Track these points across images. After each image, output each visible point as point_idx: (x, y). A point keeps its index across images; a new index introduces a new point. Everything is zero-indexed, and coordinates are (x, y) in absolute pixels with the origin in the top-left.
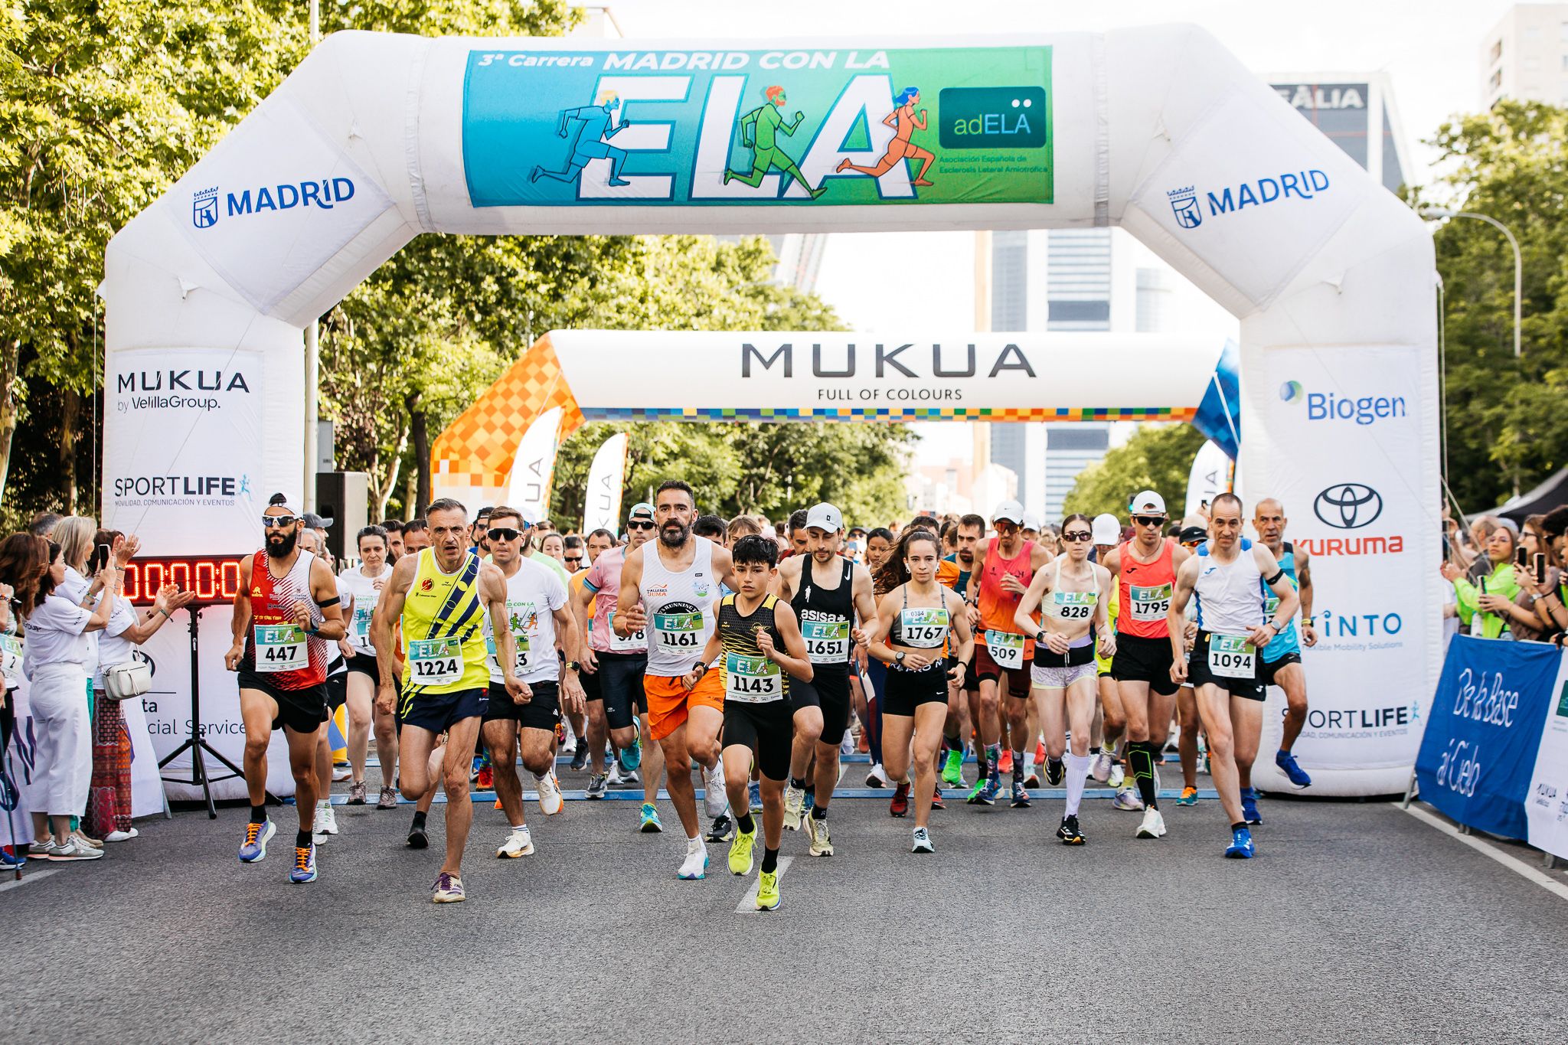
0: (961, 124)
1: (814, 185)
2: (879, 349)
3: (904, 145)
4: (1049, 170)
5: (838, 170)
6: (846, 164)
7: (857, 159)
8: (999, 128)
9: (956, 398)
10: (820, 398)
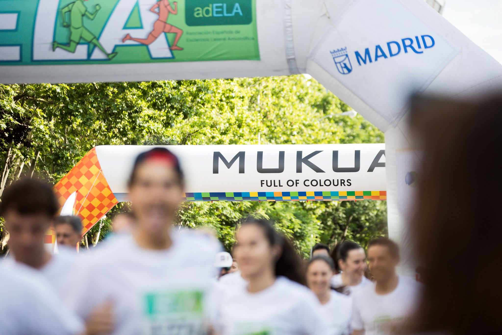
0: (198, 10)
1: (109, 51)
2: (299, 154)
3: (162, 24)
4: (255, 39)
5: (123, 40)
6: (127, 37)
7: (135, 34)
8: (222, 12)
9: (348, 185)
10: (262, 186)
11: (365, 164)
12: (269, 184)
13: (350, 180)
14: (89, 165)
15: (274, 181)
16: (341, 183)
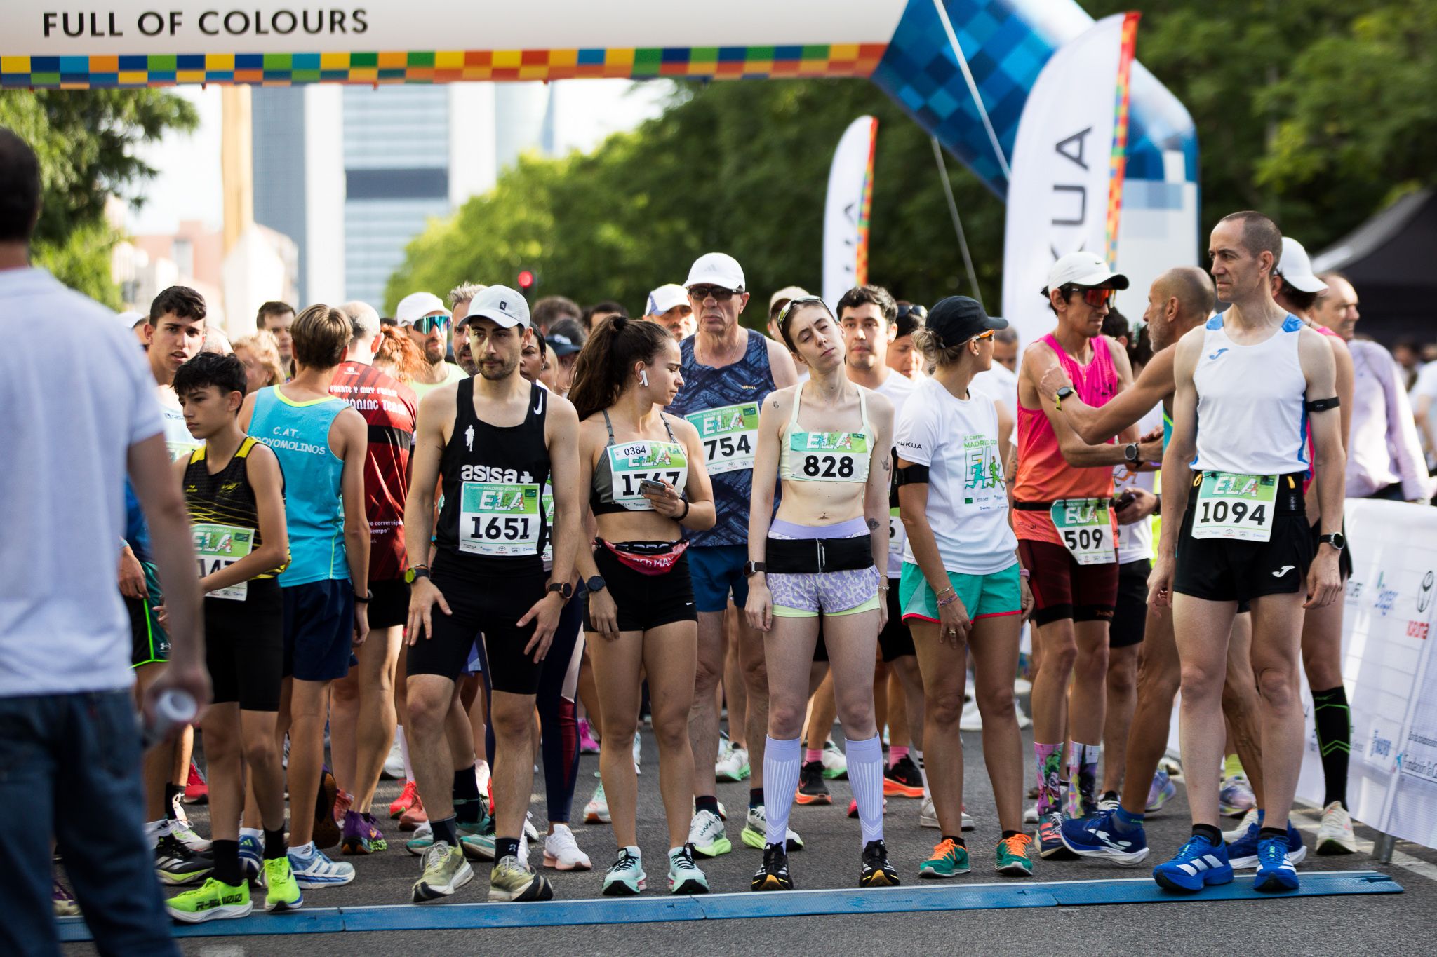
9: (355, 30)
10: (47, 33)
12: (74, 28)
13: (364, 12)
15: (93, 16)
16: (333, 23)
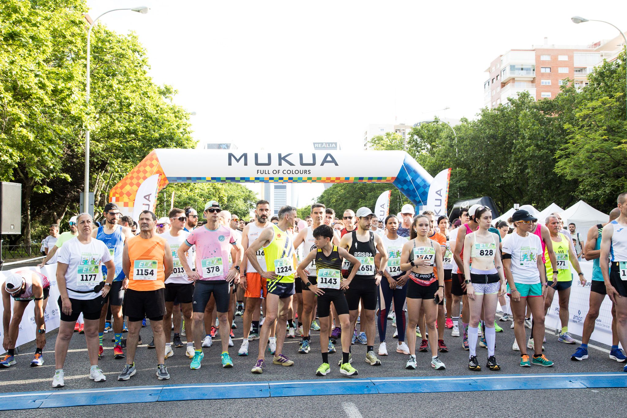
2: (280, 155)
9: (308, 173)
10: (258, 174)
11: (319, 160)
12: (262, 172)
13: (310, 171)
14: (152, 159)
15: (265, 170)
16: (304, 172)
